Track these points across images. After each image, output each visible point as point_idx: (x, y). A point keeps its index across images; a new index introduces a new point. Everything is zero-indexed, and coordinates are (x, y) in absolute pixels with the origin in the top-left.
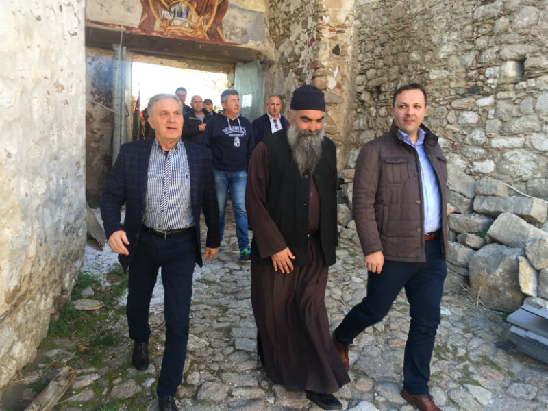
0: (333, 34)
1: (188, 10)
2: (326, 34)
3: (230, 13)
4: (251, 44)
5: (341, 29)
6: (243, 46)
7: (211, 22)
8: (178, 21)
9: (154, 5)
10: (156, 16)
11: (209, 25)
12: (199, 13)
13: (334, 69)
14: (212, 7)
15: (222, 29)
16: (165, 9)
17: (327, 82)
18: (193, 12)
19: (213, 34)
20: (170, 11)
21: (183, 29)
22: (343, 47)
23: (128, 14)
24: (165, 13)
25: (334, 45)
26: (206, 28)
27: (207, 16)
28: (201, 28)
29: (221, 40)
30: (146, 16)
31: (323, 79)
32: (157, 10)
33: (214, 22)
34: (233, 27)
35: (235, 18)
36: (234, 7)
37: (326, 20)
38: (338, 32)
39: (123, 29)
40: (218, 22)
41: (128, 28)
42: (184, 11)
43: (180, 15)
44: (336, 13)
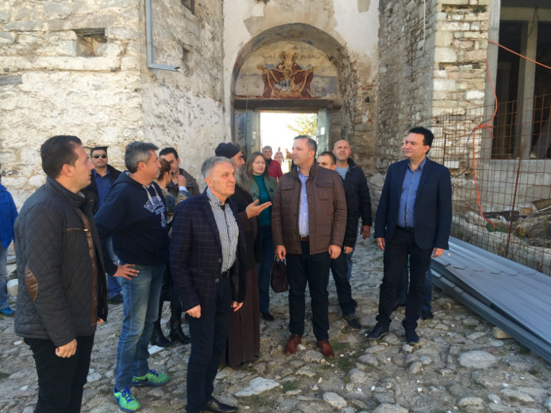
0: (364, 91)
1: (290, 82)
2: (360, 92)
3: (314, 80)
4: (328, 97)
5: (370, 87)
6: (323, 98)
7: (303, 86)
8: (284, 89)
9: (271, 82)
10: (272, 88)
11: (302, 89)
12: (296, 82)
13: (366, 111)
14: (304, 78)
15: (310, 89)
16: (277, 83)
17: (361, 119)
18: (293, 83)
19: (305, 93)
20: (279, 84)
21: (287, 93)
22: (372, 97)
23: (257, 89)
24: (277, 86)
25: (365, 97)
26: (301, 90)
27: (301, 84)
28: (297, 91)
29: (310, 96)
30: (267, 89)
31: (359, 117)
32: (272, 85)
33: (305, 86)
34: (317, 88)
35: (318, 82)
36: (317, 76)
37: (359, 84)
38: (368, 89)
39: (254, 98)
40: (307, 86)
41: (257, 97)
42: (287, 83)
43: (285, 85)
44: (366, 79)
